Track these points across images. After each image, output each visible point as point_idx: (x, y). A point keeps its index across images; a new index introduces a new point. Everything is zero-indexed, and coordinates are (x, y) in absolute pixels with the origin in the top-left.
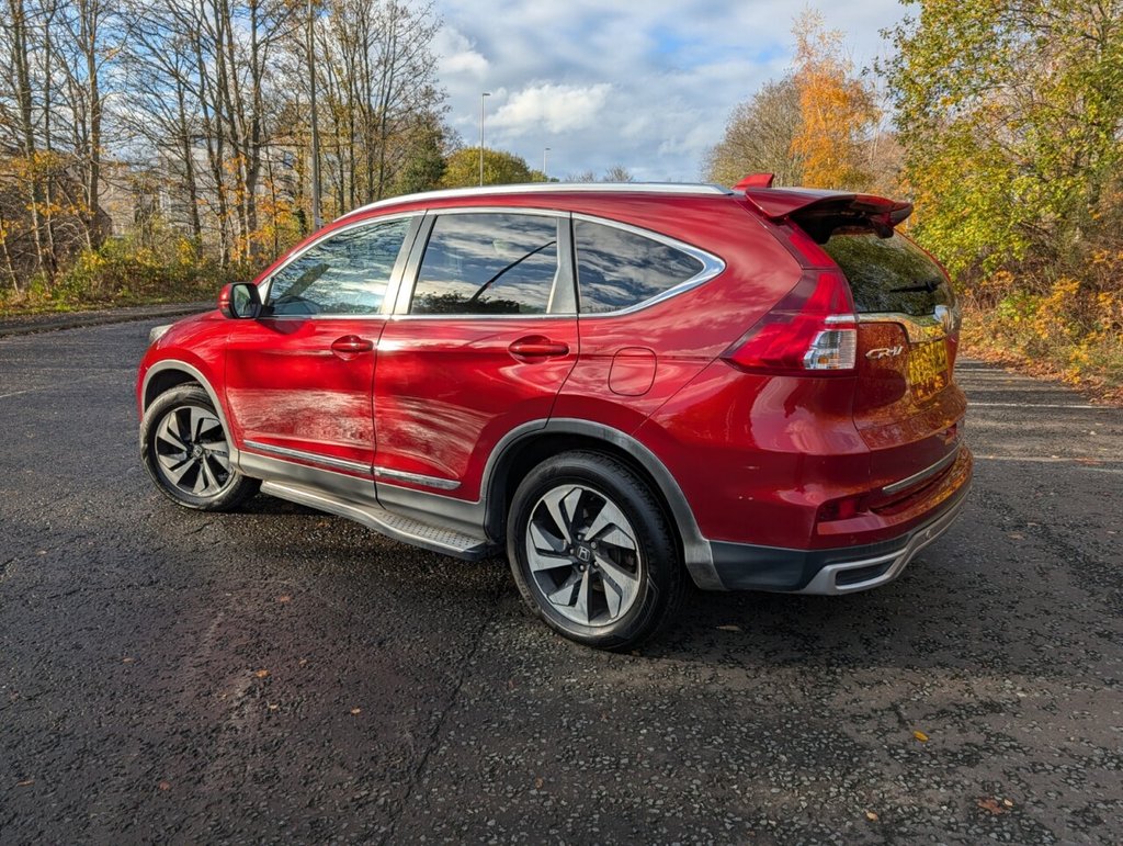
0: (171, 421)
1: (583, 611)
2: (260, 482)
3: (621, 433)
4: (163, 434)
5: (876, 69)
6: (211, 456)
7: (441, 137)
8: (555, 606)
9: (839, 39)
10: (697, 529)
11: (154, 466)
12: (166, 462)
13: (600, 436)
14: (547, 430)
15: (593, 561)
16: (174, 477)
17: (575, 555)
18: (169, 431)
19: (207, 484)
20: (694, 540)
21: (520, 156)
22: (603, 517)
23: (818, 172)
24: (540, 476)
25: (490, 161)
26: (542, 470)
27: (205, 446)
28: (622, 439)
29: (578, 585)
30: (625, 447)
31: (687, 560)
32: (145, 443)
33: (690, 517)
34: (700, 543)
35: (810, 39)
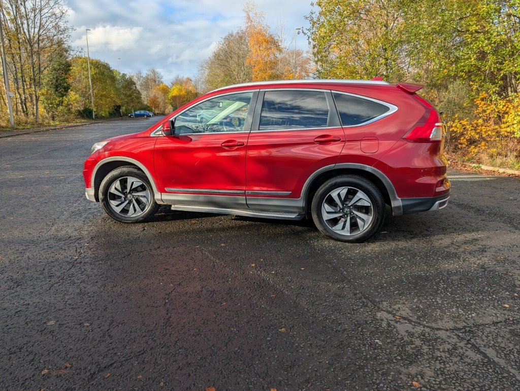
0: (117, 184)
1: (348, 231)
2: (171, 206)
3: (368, 166)
4: (112, 190)
5: (303, 32)
6: (137, 198)
7: (67, 51)
8: (335, 231)
9: (264, 16)
10: (396, 195)
11: (107, 206)
12: (113, 203)
13: (359, 168)
14: (335, 168)
15: (351, 212)
16: (118, 210)
17: (343, 212)
18: (116, 188)
19: (135, 210)
20: (395, 199)
21: (106, 62)
22: (357, 197)
23: (259, 74)
24: (330, 185)
25: (92, 63)
26: (330, 183)
27: (134, 194)
28: (368, 168)
29: (345, 222)
30: (370, 171)
31: (393, 206)
32: (103, 195)
33: (394, 192)
34: (397, 199)
35: (251, 14)
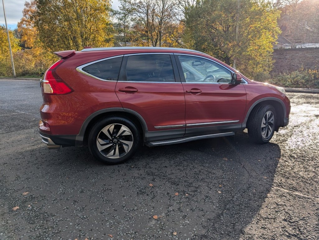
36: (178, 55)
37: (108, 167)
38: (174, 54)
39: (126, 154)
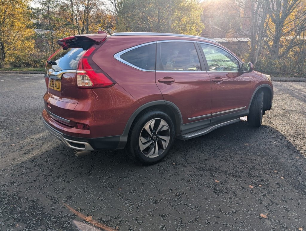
36: (201, 43)
37: (151, 168)
38: (197, 42)
39: (164, 151)
